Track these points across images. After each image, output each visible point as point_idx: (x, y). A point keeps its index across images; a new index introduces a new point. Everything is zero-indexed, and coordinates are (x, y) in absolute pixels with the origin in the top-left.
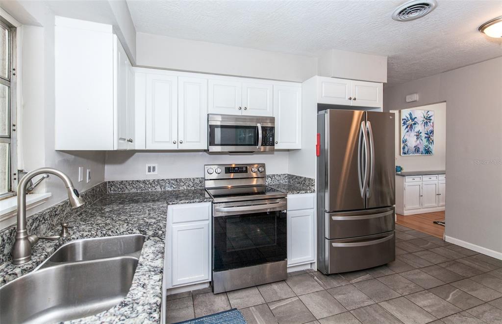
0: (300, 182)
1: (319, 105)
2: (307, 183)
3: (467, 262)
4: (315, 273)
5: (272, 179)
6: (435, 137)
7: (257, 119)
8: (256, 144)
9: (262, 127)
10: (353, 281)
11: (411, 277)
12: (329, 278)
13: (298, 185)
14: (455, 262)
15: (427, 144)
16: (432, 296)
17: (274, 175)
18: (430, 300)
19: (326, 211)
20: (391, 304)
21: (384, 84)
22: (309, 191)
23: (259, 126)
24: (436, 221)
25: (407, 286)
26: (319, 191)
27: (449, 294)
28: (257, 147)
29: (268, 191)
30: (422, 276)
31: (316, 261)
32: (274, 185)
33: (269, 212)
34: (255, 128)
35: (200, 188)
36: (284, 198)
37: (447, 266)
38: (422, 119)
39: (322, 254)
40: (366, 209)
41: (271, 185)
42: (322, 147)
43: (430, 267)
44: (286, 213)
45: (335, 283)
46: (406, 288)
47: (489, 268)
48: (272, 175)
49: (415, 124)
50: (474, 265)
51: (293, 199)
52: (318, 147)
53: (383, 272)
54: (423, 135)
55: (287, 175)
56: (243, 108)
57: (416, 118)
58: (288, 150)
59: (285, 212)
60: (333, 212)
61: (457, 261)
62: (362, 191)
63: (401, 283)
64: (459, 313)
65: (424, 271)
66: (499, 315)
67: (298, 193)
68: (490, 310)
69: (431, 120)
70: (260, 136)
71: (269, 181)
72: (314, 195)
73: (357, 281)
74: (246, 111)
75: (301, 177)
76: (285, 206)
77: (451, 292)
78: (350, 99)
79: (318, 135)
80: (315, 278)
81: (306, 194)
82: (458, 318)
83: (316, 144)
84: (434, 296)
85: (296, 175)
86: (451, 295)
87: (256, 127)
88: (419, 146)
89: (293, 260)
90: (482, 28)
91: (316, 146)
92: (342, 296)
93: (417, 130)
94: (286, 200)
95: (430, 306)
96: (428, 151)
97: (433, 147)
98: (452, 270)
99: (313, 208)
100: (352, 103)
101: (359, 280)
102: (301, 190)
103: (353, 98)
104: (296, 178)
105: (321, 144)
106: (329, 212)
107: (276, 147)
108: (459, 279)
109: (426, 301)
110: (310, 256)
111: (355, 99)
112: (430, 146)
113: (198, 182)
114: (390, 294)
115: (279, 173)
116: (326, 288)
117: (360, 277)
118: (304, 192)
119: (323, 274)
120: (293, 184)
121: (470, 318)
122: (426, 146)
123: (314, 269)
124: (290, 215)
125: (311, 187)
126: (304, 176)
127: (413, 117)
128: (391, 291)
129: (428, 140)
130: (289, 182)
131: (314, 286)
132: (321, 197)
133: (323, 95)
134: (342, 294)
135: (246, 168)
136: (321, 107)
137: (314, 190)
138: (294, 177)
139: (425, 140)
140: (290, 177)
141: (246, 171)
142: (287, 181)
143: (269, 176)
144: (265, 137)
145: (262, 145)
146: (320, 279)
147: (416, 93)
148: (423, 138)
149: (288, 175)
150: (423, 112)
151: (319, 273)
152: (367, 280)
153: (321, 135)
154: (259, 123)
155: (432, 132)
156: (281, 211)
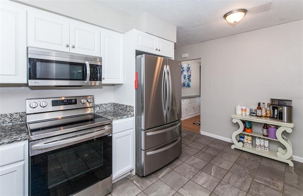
0: (123, 109)
1: (136, 51)
2: (128, 109)
3: (213, 146)
4: (134, 177)
5: (100, 107)
6: (192, 78)
7: (85, 57)
8: (84, 79)
9: (90, 64)
10: (160, 177)
11: (191, 163)
12: (144, 179)
13: (121, 111)
14: (208, 147)
15: (188, 82)
16: (204, 174)
17: (102, 105)
18: (204, 178)
19: (142, 130)
20: (185, 189)
21: (175, 43)
22: (129, 116)
23: (87, 63)
24: (194, 123)
25: (191, 171)
26: (137, 115)
27: (212, 170)
28: (86, 82)
29: (97, 118)
30: (196, 160)
31: (134, 168)
32: (101, 112)
33: (96, 139)
34: (83, 65)
35: (19, 123)
36: (110, 124)
37: (206, 150)
38: (186, 68)
39: (139, 161)
40: (167, 124)
41: (99, 113)
42: (139, 82)
43: (198, 153)
44: (112, 137)
45: (148, 182)
46: (190, 172)
47: (222, 147)
48: (100, 104)
49: (183, 71)
50: (216, 146)
51: (117, 123)
52: (136, 82)
53: (176, 163)
54: (187, 77)
55: (112, 104)
56: (71, 46)
57: (184, 68)
58: (113, 85)
59: (111, 135)
60: (147, 129)
61: (209, 145)
62: (165, 112)
63: (187, 169)
64: (219, 183)
65: (196, 156)
66: (236, 178)
67: (122, 118)
68: (232, 176)
69: (190, 69)
70: (88, 72)
71: (97, 109)
72: (134, 118)
73: (163, 175)
74: (74, 49)
75: (123, 105)
76: (111, 131)
77: (212, 169)
78: (157, 50)
79: (136, 73)
80: (135, 182)
81: (128, 118)
82: (220, 187)
83: (135, 80)
84: (205, 174)
85: (119, 103)
86: (212, 171)
87: (85, 64)
88: (185, 83)
89: (117, 173)
90: (225, 16)
91: (134, 82)
92: (155, 193)
93: (184, 74)
94: (112, 126)
95: (205, 182)
96: (189, 86)
97: (191, 84)
98: (208, 152)
99: (133, 128)
100: (157, 53)
101: (164, 174)
102: (123, 115)
103: (158, 49)
104: (120, 106)
105: (138, 80)
106: (144, 130)
107: (103, 82)
108: (213, 157)
109: (203, 179)
110: (131, 166)
111: (159, 50)
112: (189, 83)
113: (18, 116)
114: (183, 180)
115: (106, 103)
116: (143, 190)
117: (163, 171)
118: (126, 117)
119: (140, 177)
120: (117, 110)
121: (225, 185)
122: (188, 83)
123: (133, 174)
124: (114, 137)
125: (131, 112)
126: (125, 104)
127: (183, 67)
128: (183, 177)
129: (189, 80)
130: (114, 109)
131: (134, 191)
132: (138, 119)
133: (140, 45)
134: (154, 192)
135: (76, 100)
136: (138, 53)
137: (133, 115)
138: (118, 105)
139: (187, 80)
140: (115, 105)
141: (76, 103)
142: (112, 108)
143: (97, 106)
144: (93, 73)
145: (90, 80)
146: (138, 182)
147: (187, 53)
148: (187, 79)
149: (114, 103)
150: (187, 65)
151: (137, 176)
152: (169, 172)
153: (138, 73)
154: (87, 60)
155: (190, 75)
156: (107, 135)
